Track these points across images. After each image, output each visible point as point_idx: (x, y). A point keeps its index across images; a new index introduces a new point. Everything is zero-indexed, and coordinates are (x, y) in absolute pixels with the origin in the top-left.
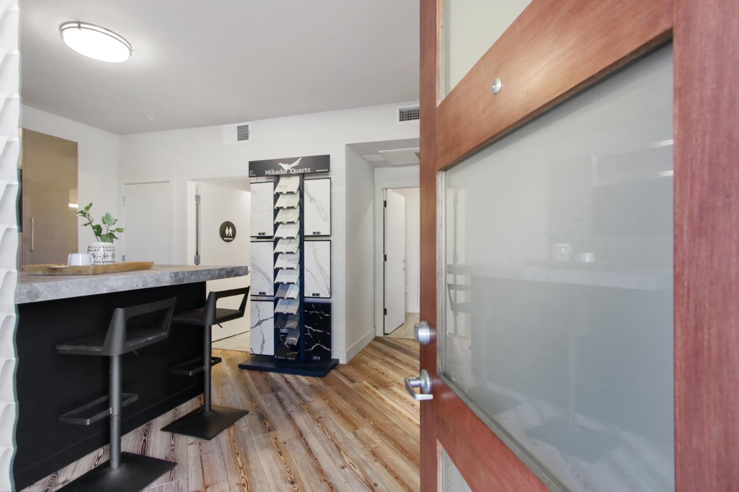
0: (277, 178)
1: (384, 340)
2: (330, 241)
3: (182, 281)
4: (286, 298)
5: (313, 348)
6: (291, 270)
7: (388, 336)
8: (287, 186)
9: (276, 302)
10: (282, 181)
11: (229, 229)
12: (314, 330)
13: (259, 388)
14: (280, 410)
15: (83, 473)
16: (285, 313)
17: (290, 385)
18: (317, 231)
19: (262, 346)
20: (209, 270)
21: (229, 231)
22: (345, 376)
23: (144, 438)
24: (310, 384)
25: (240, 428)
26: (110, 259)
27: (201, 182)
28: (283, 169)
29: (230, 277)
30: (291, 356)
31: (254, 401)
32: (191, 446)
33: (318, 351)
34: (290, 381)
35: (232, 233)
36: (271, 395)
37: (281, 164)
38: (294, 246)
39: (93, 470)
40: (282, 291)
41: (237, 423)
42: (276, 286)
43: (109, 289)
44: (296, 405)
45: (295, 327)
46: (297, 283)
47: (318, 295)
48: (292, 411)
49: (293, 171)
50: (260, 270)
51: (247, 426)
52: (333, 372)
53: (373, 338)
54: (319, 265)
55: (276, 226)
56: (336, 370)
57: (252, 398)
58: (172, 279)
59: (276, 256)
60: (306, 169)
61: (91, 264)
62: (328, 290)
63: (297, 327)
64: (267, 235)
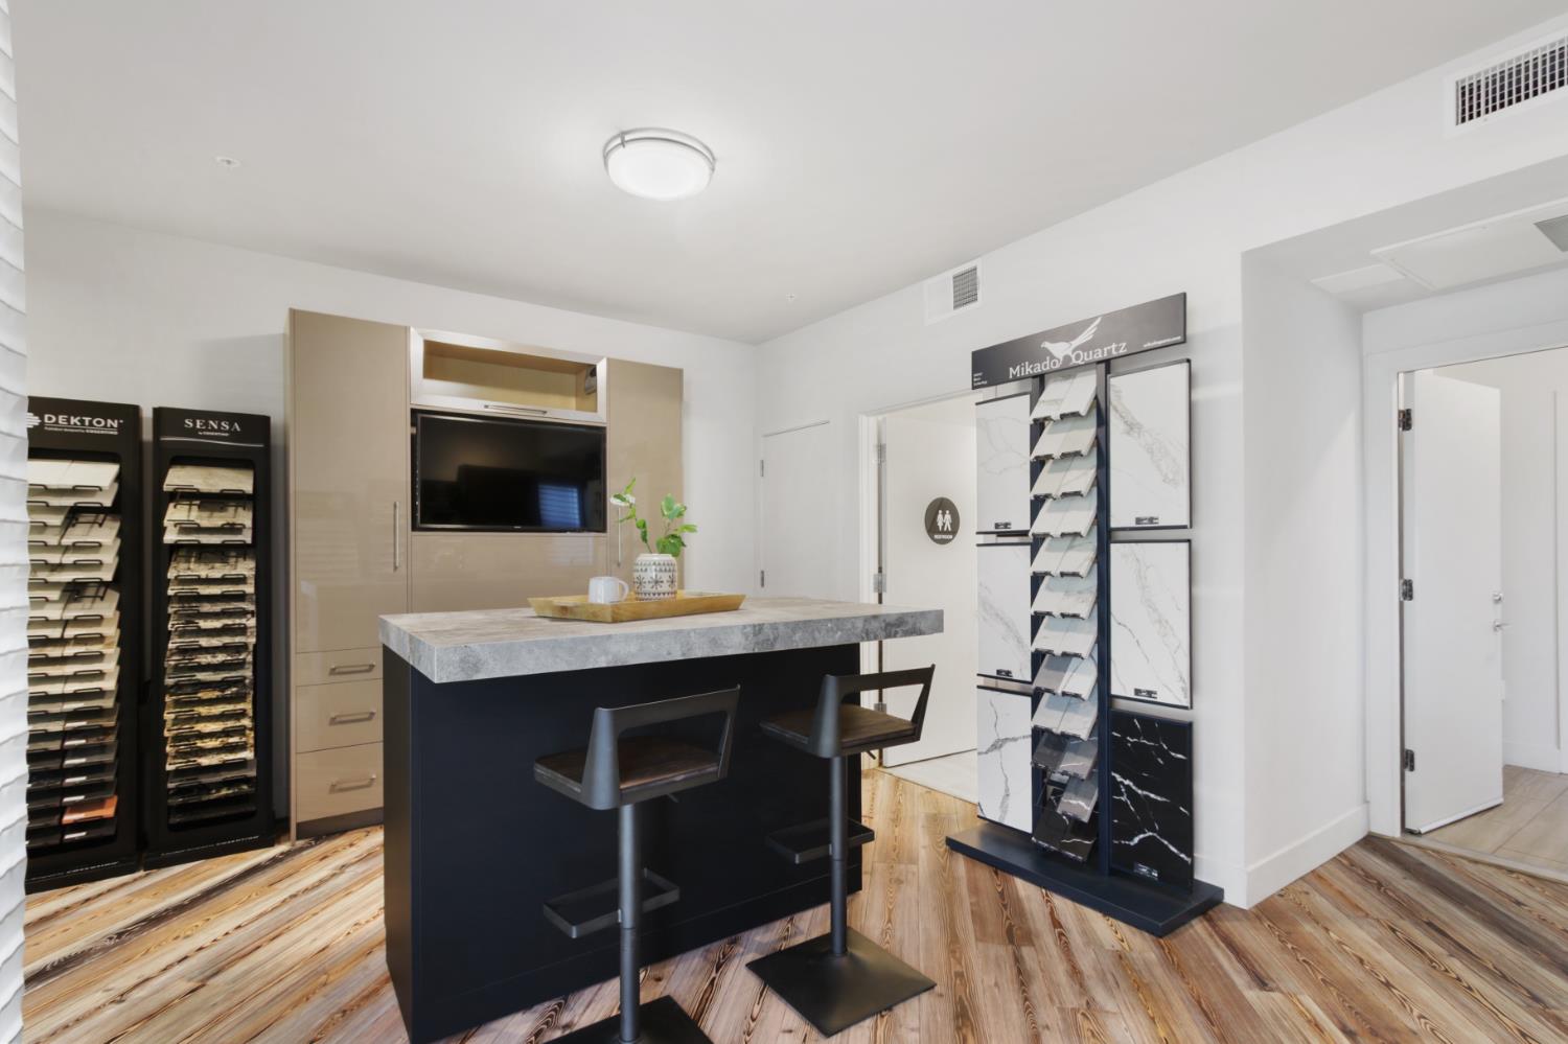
0: (1041, 380)
1: (1398, 850)
2: (1189, 541)
3: (772, 645)
4: (1059, 692)
5: (1136, 840)
6: (1075, 620)
7: (1421, 841)
8: (1062, 400)
9: (1036, 697)
10: (1053, 389)
11: (944, 514)
12: (1140, 792)
13: (978, 918)
14: (1014, 1008)
15: (597, 1020)
16: (1057, 731)
17: (1061, 934)
18: (1148, 515)
19: (1003, 803)
20: (838, 619)
21: (944, 520)
22: (1238, 952)
23: (713, 975)
24: (1118, 947)
25: (903, 1029)
26: (665, 587)
27: (886, 415)
28: (1052, 357)
29: (895, 636)
30: (1076, 849)
31: (958, 955)
32: (787, 1035)
33: (1149, 852)
34: (1063, 921)
35: (951, 524)
36: (1003, 952)
37: (1047, 345)
38: (1082, 559)
39: (613, 1018)
40: (1051, 672)
41: (899, 1010)
42: (1038, 658)
43: (610, 657)
44: (1062, 1010)
45: (1084, 774)
46: (1091, 656)
47: (1150, 693)
48: (1047, 1027)
49: (1078, 357)
50: (997, 615)
51: (919, 1030)
52: (1198, 927)
53: (1360, 836)
54: (1155, 610)
55: (1037, 504)
56: (1210, 920)
57: (954, 944)
58: (747, 639)
59: (1037, 580)
60: (1114, 346)
61: (625, 597)
62: (1181, 684)
63: (1091, 774)
64: (1014, 528)
